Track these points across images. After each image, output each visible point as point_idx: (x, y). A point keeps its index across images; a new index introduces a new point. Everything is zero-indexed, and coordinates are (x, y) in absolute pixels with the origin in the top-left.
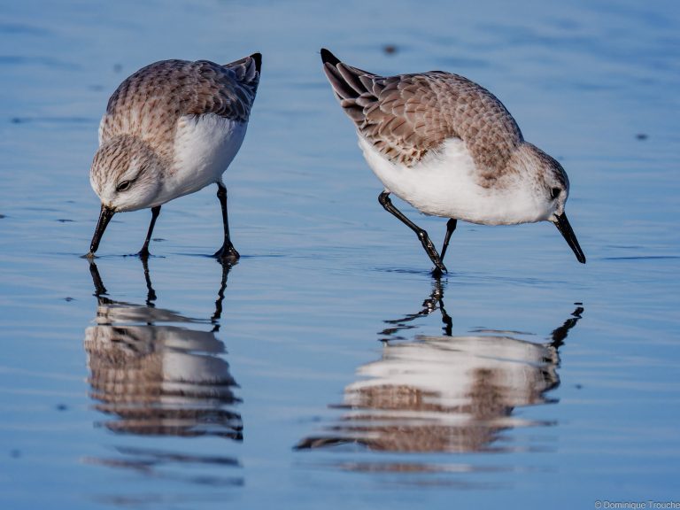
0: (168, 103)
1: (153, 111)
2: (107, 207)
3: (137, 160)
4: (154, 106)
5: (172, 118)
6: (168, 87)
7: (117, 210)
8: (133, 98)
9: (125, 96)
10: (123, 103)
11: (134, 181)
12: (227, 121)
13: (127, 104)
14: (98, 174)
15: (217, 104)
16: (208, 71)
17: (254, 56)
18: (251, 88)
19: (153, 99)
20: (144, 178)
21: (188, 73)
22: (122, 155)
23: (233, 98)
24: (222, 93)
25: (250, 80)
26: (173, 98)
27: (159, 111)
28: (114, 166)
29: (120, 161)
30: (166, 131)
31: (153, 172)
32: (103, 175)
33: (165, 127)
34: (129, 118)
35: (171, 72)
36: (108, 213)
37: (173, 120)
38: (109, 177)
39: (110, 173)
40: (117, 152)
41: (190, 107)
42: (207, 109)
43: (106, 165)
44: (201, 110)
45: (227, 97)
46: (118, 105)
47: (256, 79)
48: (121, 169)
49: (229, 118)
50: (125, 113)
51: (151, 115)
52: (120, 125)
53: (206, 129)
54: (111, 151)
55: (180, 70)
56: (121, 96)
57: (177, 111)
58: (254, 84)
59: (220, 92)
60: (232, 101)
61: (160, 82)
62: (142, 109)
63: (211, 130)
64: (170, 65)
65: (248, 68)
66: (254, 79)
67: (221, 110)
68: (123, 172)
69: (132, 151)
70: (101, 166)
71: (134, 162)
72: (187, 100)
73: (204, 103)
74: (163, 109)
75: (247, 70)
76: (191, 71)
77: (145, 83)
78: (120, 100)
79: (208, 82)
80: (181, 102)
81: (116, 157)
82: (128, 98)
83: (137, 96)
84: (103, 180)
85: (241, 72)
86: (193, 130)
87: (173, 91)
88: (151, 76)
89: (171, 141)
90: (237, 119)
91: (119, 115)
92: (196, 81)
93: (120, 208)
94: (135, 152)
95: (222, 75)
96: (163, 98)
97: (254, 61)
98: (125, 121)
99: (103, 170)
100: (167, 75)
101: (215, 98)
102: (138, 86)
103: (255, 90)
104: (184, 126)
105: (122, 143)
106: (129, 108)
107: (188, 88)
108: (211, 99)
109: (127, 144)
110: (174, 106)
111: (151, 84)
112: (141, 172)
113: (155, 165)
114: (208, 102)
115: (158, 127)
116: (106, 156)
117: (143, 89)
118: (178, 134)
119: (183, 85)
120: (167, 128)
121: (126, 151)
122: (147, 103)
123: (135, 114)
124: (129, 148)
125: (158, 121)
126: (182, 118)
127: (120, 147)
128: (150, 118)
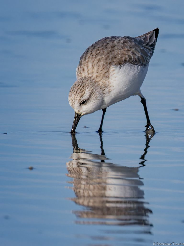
0: (106, 59)
1: (98, 63)
2: (77, 114)
3: (89, 89)
4: (99, 60)
5: (108, 67)
6: (106, 51)
7: (82, 114)
8: (89, 57)
9: (86, 56)
10: (85, 60)
11: (88, 99)
12: (136, 66)
13: (87, 60)
14: (71, 98)
15: (130, 58)
16: (126, 42)
17: (155, 30)
18: (150, 48)
19: (99, 57)
20: (93, 97)
21: (116, 44)
22: (82, 87)
23: (139, 55)
24: (133, 53)
25: (151, 44)
26: (108, 56)
27: (102, 63)
28: (78, 93)
29: (80, 90)
30: (106, 73)
31: (97, 94)
32: (73, 98)
33: (104, 71)
34: (88, 67)
35: (108, 44)
36: (78, 117)
37: (109, 67)
38: (76, 99)
39: (76, 97)
40: (80, 86)
41: (116, 61)
42: (125, 61)
43: (74, 93)
44: (122, 62)
45: (136, 55)
46: (83, 61)
47: (155, 42)
48: (81, 94)
49: (137, 65)
50: (86, 64)
51: (98, 65)
52: (83, 70)
53: (125, 72)
54: (77, 86)
55: (113, 42)
56: (84, 56)
57: (110, 63)
58: (153, 46)
59: (132, 52)
60: (138, 57)
61: (102, 49)
62: (93, 62)
63: (127, 72)
64: (109, 40)
65: (151, 37)
66: (153, 43)
67: (133, 61)
68: (82, 95)
69: (87, 85)
70: (72, 93)
71: (87, 90)
72: (115, 58)
73: (124, 59)
74: (104, 62)
75: (150, 39)
76: (118, 43)
77: (95, 50)
78: (84, 59)
79: (126, 48)
80: (112, 58)
81: (79, 88)
82: (87, 57)
83: (91, 56)
84: (74, 101)
85: (147, 40)
86: (118, 72)
87: (108, 53)
88: (99, 46)
89: (108, 77)
90: (142, 65)
91: (83, 66)
92: (120, 48)
93: (84, 113)
94: (88, 85)
95: (134, 43)
96: (103, 57)
97: (155, 33)
98: (86, 68)
99: (73, 96)
100: (106, 45)
101: (129, 56)
102: (92, 51)
103: (153, 49)
104: (114, 71)
105: (82, 81)
106: (88, 62)
107: (116, 52)
108: (127, 56)
109: (84, 82)
110: (109, 61)
111: (98, 50)
112: (91, 94)
113: (98, 90)
114: (126, 58)
115: (102, 70)
116: (74, 89)
117: (94, 53)
118: (111, 74)
119: (113, 50)
120: (106, 71)
121: (83, 85)
122: (96, 59)
123: (90, 65)
124: (84, 83)
125: (101, 68)
126: (112, 66)
127: (81, 83)
128: (97, 66)
